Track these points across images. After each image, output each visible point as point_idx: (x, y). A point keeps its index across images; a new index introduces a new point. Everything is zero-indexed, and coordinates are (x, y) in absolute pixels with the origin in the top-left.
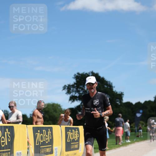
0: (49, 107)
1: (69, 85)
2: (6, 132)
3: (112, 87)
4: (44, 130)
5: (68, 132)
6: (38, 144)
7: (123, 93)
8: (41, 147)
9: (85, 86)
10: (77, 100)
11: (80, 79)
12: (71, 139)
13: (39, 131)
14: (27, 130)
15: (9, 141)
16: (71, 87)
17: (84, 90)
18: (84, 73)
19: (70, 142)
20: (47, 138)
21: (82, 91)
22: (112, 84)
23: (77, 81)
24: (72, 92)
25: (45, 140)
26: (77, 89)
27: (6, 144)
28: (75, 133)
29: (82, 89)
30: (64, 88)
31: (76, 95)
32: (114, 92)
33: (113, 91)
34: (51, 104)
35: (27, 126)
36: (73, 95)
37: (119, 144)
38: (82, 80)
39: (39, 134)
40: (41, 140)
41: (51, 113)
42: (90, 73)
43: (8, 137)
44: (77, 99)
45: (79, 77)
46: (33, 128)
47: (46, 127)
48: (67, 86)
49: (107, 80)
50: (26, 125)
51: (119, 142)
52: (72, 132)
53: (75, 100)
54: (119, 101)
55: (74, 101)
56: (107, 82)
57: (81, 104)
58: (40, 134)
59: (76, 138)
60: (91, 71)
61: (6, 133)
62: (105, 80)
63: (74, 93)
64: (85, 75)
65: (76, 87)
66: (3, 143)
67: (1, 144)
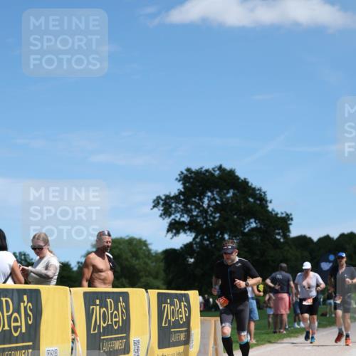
0: (121, 247)
1: (168, 197)
2: (24, 302)
3: (266, 201)
4: (108, 300)
5: (163, 305)
6: (96, 332)
7: (291, 215)
8: (102, 338)
9: (204, 198)
10: (185, 231)
11: (192, 183)
12: (170, 321)
13: (98, 302)
14: (71, 299)
15: (30, 322)
16: (173, 201)
17: (201, 208)
18: (202, 168)
19: (169, 327)
20: (116, 317)
21: (197, 210)
22: (265, 195)
23: (185, 188)
24: (174, 214)
25: (112, 321)
26: (185, 205)
27: (24, 330)
28: (180, 307)
29: (198, 206)
30: (156, 202)
31: (182, 219)
32: (271, 213)
33: (267, 211)
34: (127, 238)
35: (71, 289)
36: (177, 219)
38: (198, 184)
39: (98, 307)
40: (102, 323)
41: (127, 260)
42: (216, 169)
44: (186, 228)
45: (191, 178)
46: (85, 294)
48: (163, 198)
49: (253, 186)
50: (68, 288)
52: (172, 304)
53: (181, 231)
54: (282, 234)
55: (178, 233)
56: (254, 189)
57: (194, 239)
59: (182, 318)
61: (22, 304)
62: (250, 184)
63: (178, 215)
64: (204, 174)
65: (183, 200)
66: (16, 329)
67: (11, 329)
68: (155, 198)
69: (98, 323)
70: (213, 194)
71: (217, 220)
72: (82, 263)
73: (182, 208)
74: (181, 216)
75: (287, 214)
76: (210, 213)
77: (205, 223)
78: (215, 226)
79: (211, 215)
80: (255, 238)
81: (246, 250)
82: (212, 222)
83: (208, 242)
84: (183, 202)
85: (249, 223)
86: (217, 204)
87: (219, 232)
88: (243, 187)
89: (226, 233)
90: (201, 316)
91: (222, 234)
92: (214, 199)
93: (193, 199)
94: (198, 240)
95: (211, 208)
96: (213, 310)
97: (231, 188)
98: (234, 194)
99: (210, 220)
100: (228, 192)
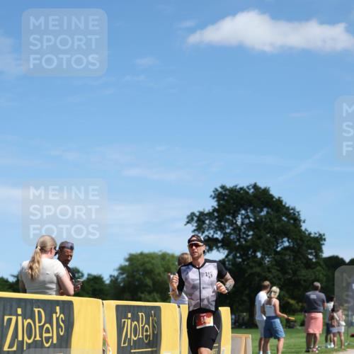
0: (153, 261)
1: (202, 214)
2: (56, 313)
3: (300, 221)
4: (140, 314)
6: (126, 345)
7: (324, 235)
8: (132, 351)
9: (237, 216)
10: (218, 248)
11: (226, 200)
13: (129, 315)
14: (104, 312)
15: (62, 334)
16: (207, 217)
17: (235, 226)
18: (236, 186)
20: (147, 331)
21: (231, 227)
22: (299, 215)
23: (218, 205)
24: (207, 230)
25: (142, 335)
26: (219, 222)
27: (55, 342)
29: (232, 223)
30: (190, 218)
31: (216, 236)
32: (304, 232)
33: (300, 231)
34: (160, 253)
35: (104, 301)
36: (210, 236)
37: (313, 351)
38: (232, 201)
39: (129, 321)
40: (133, 336)
41: (159, 274)
42: (251, 187)
43: (58, 326)
44: (219, 245)
45: (225, 195)
46: (118, 307)
47: (146, 307)
48: (197, 214)
49: (287, 206)
50: (100, 301)
51: (314, 347)
53: (214, 248)
54: (314, 254)
55: (211, 249)
56: (288, 208)
57: (227, 257)
58: (133, 321)
60: (253, 183)
61: (54, 315)
62: (284, 204)
63: (212, 232)
64: (238, 192)
65: (217, 217)
66: (47, 339)
67: (42, 340)
68: (189, 214)
69: (129, 337)
70: (247, 212)
71: (250, 238)
72: (114, 276)
73: (216, 225)
74: (214, 232)
75: (320, 235)
76: (243, 230)
77: (239, 240)
78: (248, 244)
79: (244, 233)
80: (287, 257)
81: (278, 268)
82: (246, 240)
83: (240, 260)
84: (217, 220)
85: (282, 242)
86: (251, 222)
87: (252, 250)
88: (277, 206)
89: (259, 251)
90: (232, 332)
91: (255, 252)
92: (248, 217)
93: (227, 217)
94: (230, 257)
95: (244, 226)
96: (244, 327)
97: (265, 207)
98: (267, 212)
99: (243, 238)
100: (262, 211)
